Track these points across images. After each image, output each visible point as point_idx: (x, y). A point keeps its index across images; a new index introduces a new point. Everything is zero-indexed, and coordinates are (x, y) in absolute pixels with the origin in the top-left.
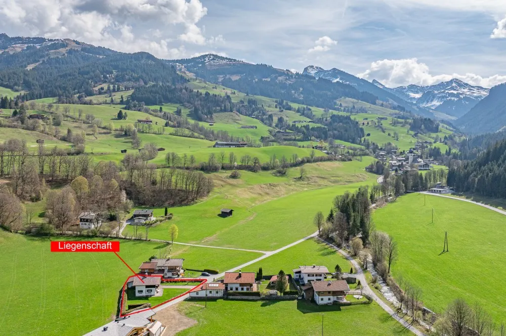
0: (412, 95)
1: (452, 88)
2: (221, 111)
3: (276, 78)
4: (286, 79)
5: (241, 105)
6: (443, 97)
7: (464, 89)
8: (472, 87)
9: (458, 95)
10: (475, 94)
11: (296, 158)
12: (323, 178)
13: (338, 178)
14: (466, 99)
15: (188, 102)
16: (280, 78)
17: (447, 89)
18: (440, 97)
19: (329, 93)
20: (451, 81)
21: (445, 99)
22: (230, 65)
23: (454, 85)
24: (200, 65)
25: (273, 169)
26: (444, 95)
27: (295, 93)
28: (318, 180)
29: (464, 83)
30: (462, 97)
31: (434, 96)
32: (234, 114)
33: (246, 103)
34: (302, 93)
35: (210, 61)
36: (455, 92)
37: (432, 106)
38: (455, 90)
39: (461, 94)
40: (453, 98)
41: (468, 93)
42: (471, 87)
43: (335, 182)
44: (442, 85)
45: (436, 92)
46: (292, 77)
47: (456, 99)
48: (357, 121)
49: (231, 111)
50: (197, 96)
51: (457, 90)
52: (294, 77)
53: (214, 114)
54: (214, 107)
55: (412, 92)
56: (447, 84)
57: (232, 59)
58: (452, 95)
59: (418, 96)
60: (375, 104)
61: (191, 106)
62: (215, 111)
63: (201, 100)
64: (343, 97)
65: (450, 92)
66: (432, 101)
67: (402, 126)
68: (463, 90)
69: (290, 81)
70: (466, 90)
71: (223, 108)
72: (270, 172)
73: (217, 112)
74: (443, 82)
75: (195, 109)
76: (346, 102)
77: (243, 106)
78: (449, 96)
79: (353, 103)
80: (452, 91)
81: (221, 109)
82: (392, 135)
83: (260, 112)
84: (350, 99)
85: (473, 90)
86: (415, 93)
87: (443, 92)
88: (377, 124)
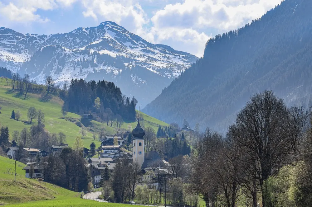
1: (105, 44)
6: (86, 64)
7: (132, 48)
8: (150, 45)
9: (118, 62)
10: (157, 64)
17: (92, 47)
18: (78, 64)
20: (101, 28)
21: (91, 69)
23: (108, 36)
26: (86, 58)
29: (131, 34)
36: (113, 55)
38: (110, 49)
39: (129, 60)
40: (109, 69)
41: (141, 59)
45: (68, 51)
47: (116, 72)
51: (117, 51)
56: (91, 35)
58: (106, 60)
59: (20, 58)
65: (101, 53)
66: (59, 71)
67: (38, 96)
68: (130, 51)
70: (137, 52)
74: (80, 29)
78: (100, 62)
80: (105, 52)
82: (25, 117)
85: (154, 53)
86: (11, 52)
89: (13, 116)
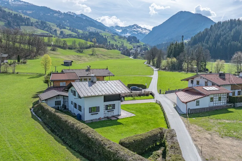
0: (117, 30)
1: (134, 28)
2: (25, 25)
3: (53, 14)
4: (59, 15)
5: (37, 24)
6: (131, 32)
9: (137, 31)
10: (144, 32)
11: (86, 44)
12: (104, 55)
13: (111, 56)
14: (141, 33)
15: (3, 18)
16: (55, 15)
17: (132, 29)
18: (130, 32)
19: (82, 24)
20: (134, 25)
21: (132, 33)
22: (25, 5)
23: (135, 27)
24: (6, 3)
25: (75, 49)
27: (65, 22)
28: (102, 56)
29: (139, 26)
30: (139, 32)
31: (127, 31)
32: (34, 28)
33: (39, 23)
34: (68, 23)
35: (12, 2)
36: (136, 30)
37: (127, 36)
38: (135, 29)
39: (139, 31)
40: (135, 33)
41: (141, 31)
42: (142, 29)
43: (111, 58)
44: (130, 27)
45: (128, 30)
46: (62, 15)
48: (102, 35)
49: (32, 26)
50: (9, 15)
52: (63, 14)
53: (21, 26)
54: (21, 22)
55: (117, 29)
56: (132, 26)
57: (26, 2)
58: (135, 31)
59: (120, 31)
60: (105, 31)
61: (5, 20)
62: (22, 25)
63: (12, 18)
64: (89, 27)
65: (134, 30)
66: (126, 33)
67: (123, 39)
68: (139, 29)
69: (61, 16)
70: (140, 30)
71: (27, 24)
72: (73, 50)
73: (23, 25)
74: (130, 25)
75: (8, 22)
76: (91, 29)
77: (38, 24)
78: (134, 31)
79: (95, 29)
80: (135, 30)
81: (25, 24)
82: (121, 43)
83: (48, 28)
84: (93, 28)
86: (118, 30)
87: (131, 30)
88: (112, 38)
89: (119, 42)
